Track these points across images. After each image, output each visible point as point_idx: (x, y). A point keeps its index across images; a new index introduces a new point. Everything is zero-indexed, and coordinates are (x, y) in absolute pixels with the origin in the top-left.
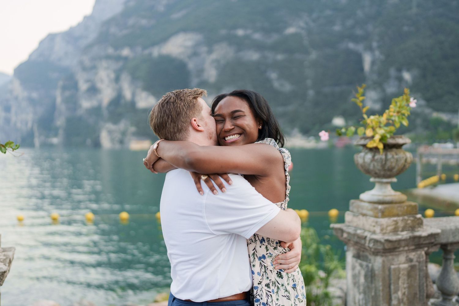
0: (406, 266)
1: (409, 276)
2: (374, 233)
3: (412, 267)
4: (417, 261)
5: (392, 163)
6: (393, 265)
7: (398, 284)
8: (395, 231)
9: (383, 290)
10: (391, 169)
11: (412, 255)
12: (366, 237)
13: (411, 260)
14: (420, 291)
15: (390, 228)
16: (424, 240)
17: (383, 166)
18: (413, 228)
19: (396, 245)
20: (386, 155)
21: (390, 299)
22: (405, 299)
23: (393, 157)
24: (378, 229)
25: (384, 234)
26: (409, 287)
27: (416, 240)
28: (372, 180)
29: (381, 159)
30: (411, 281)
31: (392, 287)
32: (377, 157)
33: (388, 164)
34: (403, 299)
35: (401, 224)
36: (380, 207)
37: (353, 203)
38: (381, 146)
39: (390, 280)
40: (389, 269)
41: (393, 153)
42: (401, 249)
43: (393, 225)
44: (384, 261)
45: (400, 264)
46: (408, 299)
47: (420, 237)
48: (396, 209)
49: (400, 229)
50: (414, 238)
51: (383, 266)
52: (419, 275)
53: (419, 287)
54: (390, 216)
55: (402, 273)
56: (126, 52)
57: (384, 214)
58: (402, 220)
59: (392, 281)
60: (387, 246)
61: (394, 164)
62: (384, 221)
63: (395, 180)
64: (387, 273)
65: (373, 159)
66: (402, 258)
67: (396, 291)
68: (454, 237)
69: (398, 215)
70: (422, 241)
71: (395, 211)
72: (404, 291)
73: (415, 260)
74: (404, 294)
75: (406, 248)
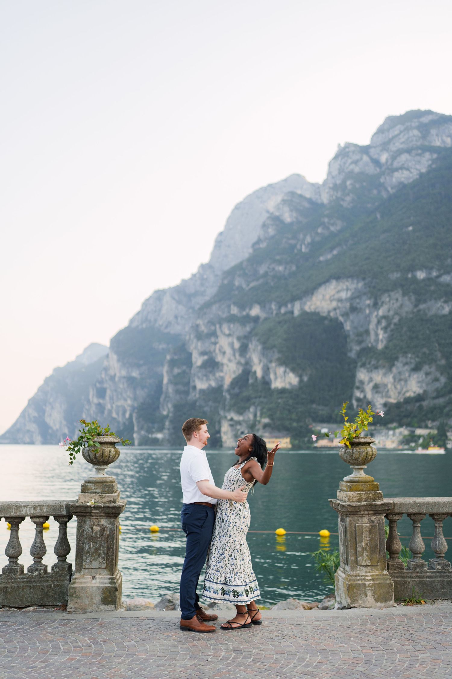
0: (368, 525)
1: (370, 532)
2: (345, 502)
3: (373, 527)
4: (378, 523)
5: (356, 455)
6: (358, 524)
7: (362, 537)
8: (360, 500)
9: (350, 540)
10: (357, 459)
11: (373, 518)
12: (339, 504)
13: (373, 522)
14: (380, 544)
15: (354, 499)
16: (380, 508)
17: (351, 456)
18: (374, 500)
19: (357, 509)
20: (353, 450)
21: (356, 547)
22: (368, 548)
23: (357, 451)
24: (347, 499)
25: (350, 502)
26: (370, 540)
27: (373, 507)
28: (351, 467)
29: (349, 452)
30: (372, 536)
31: (357, 539)
32: (348, 451)
33: (354, 455)
34: (366, 548)
35: (364, 496)
36: (348, 484)
37: (340, 483)
38: (348, 443)
39: (356, 534)
40: (355, 526)
41: (358, 448)
42: (362, 513)
43: (358, 497)
44: (350, 521)
45: (363, 524)
46: (370, 548)
47: (376, 505)
48: (360, 486)
49: (364, 500)
50: (371, 505)
51: (350, 524)
52: (380, 533)
53: (380, 541)
54: (355, 491)
55: (364, 529)
56: (255, 311)
57: (351, 489)
58: (365, 494)
59: (357, 535)
60: (350, 509)
61: (358, 456)
62: (351, 494)
63: (365, 467)
64: (353, 529)
65: (345, 453)
66: (365, 520)
67: (361, 542)
68: (412, 509)
69: (363, 491)
70: (378, 508)
71: (360, 488)
72: (366, 542)
73: (376, 521)
74: (367, 544)
75: (366, 512)
